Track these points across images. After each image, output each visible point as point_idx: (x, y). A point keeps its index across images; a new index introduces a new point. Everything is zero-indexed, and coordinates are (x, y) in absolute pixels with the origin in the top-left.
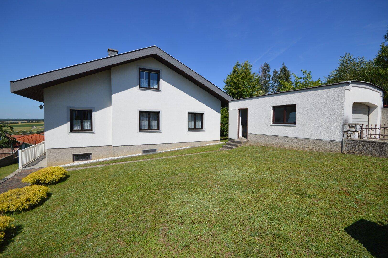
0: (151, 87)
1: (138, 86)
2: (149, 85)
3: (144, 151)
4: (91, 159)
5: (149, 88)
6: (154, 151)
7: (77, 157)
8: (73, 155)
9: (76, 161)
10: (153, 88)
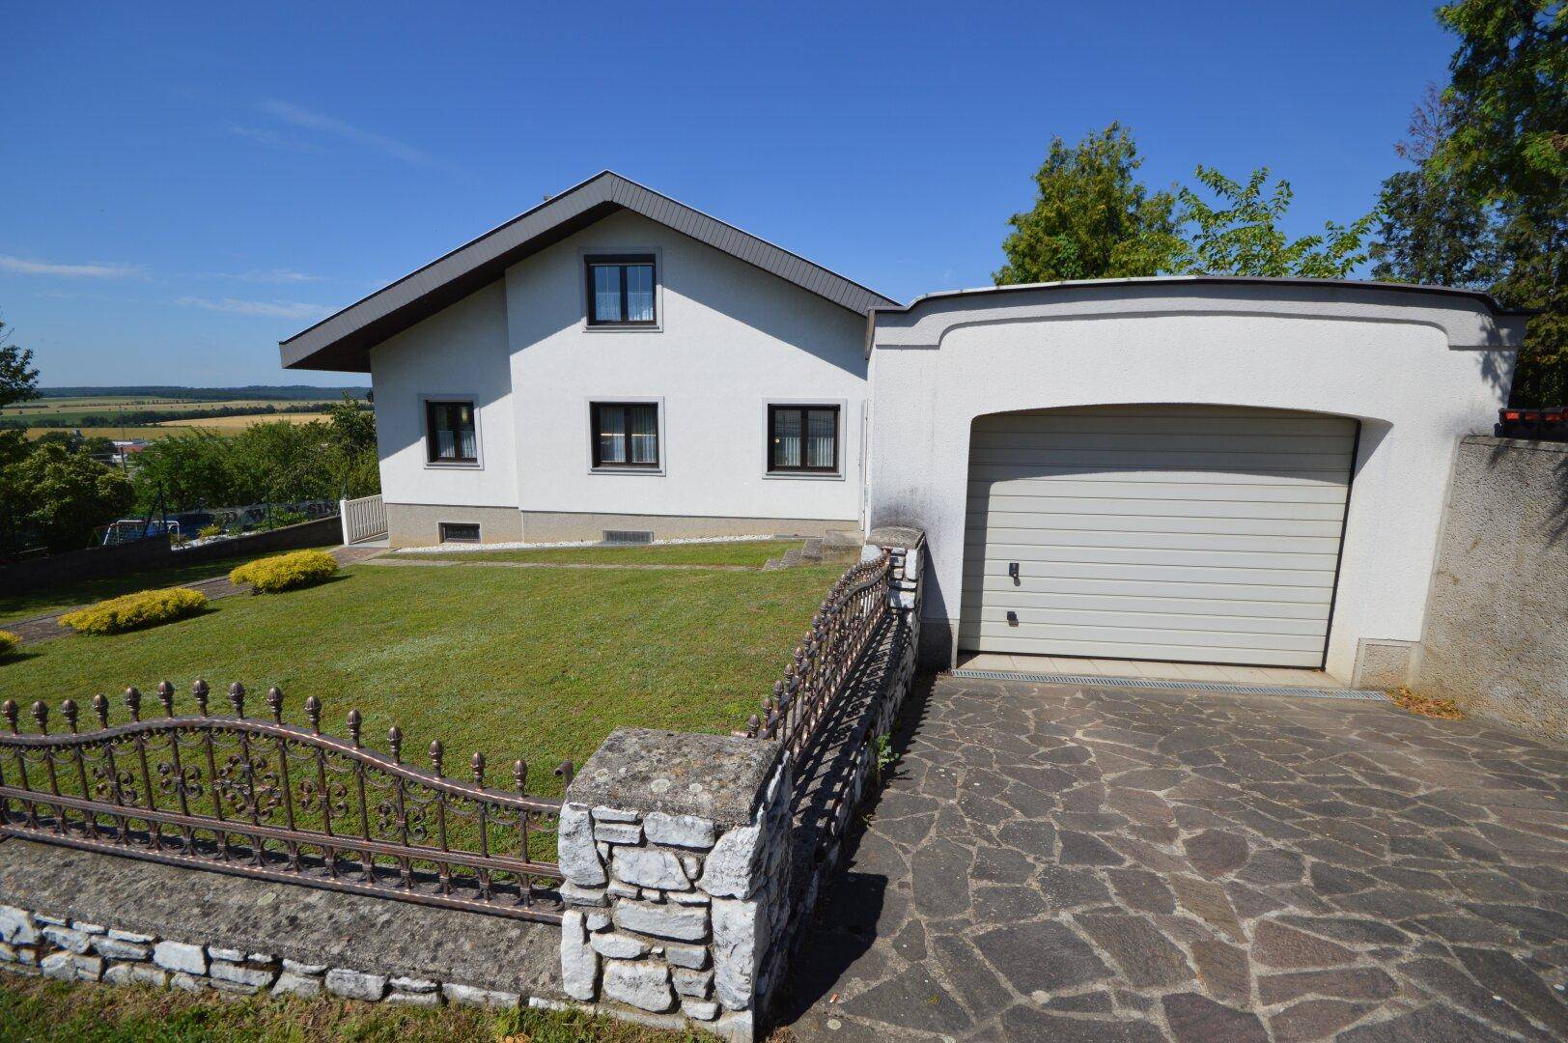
0: (631, 319)
1: (584, 320)
2: (624, 311)
3: (611, 536)
4: (479, 542)
5: (624, 321)
6: (643, 537)
7: (453, 531)
8: (442, 525)
9: (449, 541)
10: (638, 319)
